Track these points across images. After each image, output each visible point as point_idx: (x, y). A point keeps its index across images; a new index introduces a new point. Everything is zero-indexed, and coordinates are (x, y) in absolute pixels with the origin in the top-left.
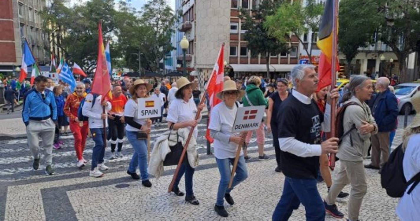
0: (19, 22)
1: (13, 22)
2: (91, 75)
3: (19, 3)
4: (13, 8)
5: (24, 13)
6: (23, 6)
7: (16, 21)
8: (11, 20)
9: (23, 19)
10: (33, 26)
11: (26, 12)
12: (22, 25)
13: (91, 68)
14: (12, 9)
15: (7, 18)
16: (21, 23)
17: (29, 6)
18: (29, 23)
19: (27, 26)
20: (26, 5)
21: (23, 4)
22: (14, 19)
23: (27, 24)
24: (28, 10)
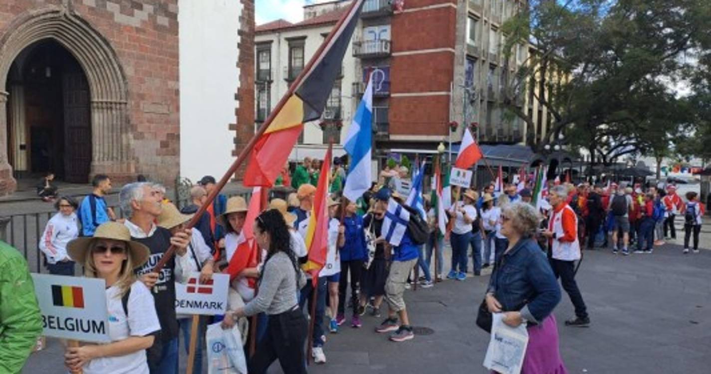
0: (466, 52)
1: (453, 54)
2: (612, 167)
3: (470, 13)
4: (457, 26)
5: (480, 36)
6: (479, 20)
7: (460, 51)
8: (450, 49)
9: (475, 49)
10: (495, 63)
11: (484, 34)
12: (472, 59)
13: (612, 154)
14: (455, 28)
15: (443, 47)
16: (468, 56)
17: (491, 22)
18: (487, 58)
19: (484, 61)
20: (485, 18)
21: (478, 17)
22: (456, 47)
23: (483, 58)
24: (488, 31)
